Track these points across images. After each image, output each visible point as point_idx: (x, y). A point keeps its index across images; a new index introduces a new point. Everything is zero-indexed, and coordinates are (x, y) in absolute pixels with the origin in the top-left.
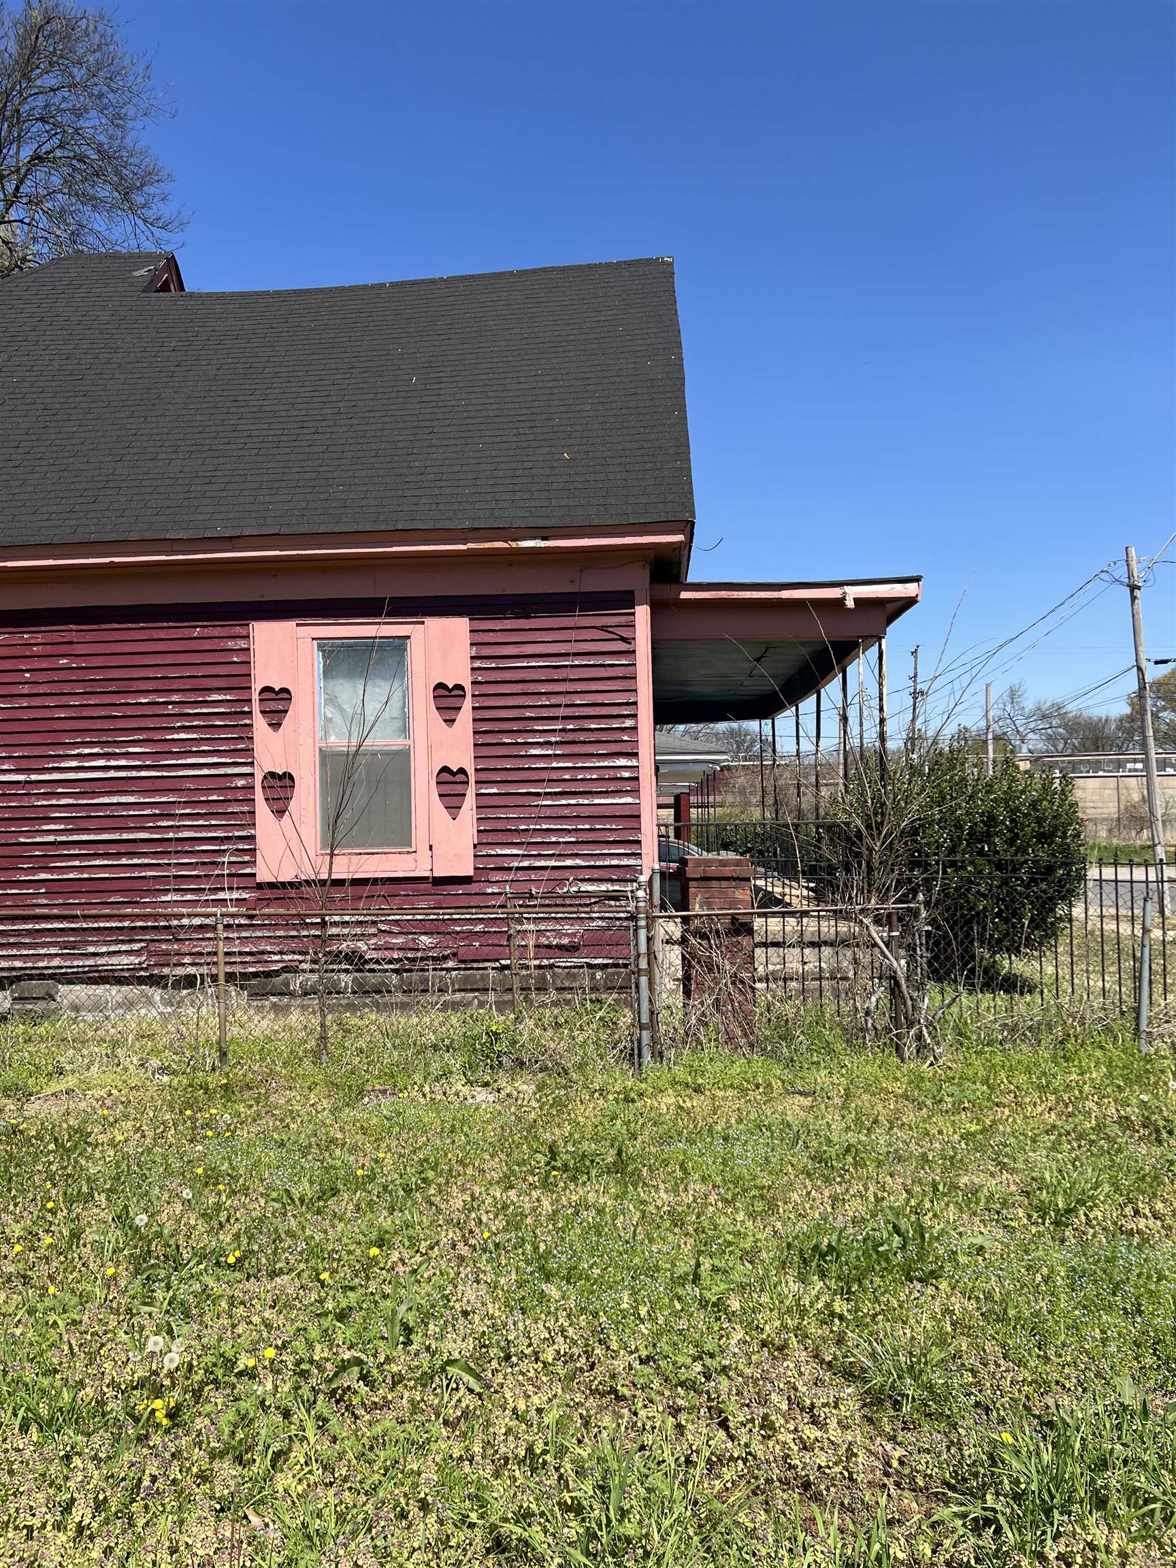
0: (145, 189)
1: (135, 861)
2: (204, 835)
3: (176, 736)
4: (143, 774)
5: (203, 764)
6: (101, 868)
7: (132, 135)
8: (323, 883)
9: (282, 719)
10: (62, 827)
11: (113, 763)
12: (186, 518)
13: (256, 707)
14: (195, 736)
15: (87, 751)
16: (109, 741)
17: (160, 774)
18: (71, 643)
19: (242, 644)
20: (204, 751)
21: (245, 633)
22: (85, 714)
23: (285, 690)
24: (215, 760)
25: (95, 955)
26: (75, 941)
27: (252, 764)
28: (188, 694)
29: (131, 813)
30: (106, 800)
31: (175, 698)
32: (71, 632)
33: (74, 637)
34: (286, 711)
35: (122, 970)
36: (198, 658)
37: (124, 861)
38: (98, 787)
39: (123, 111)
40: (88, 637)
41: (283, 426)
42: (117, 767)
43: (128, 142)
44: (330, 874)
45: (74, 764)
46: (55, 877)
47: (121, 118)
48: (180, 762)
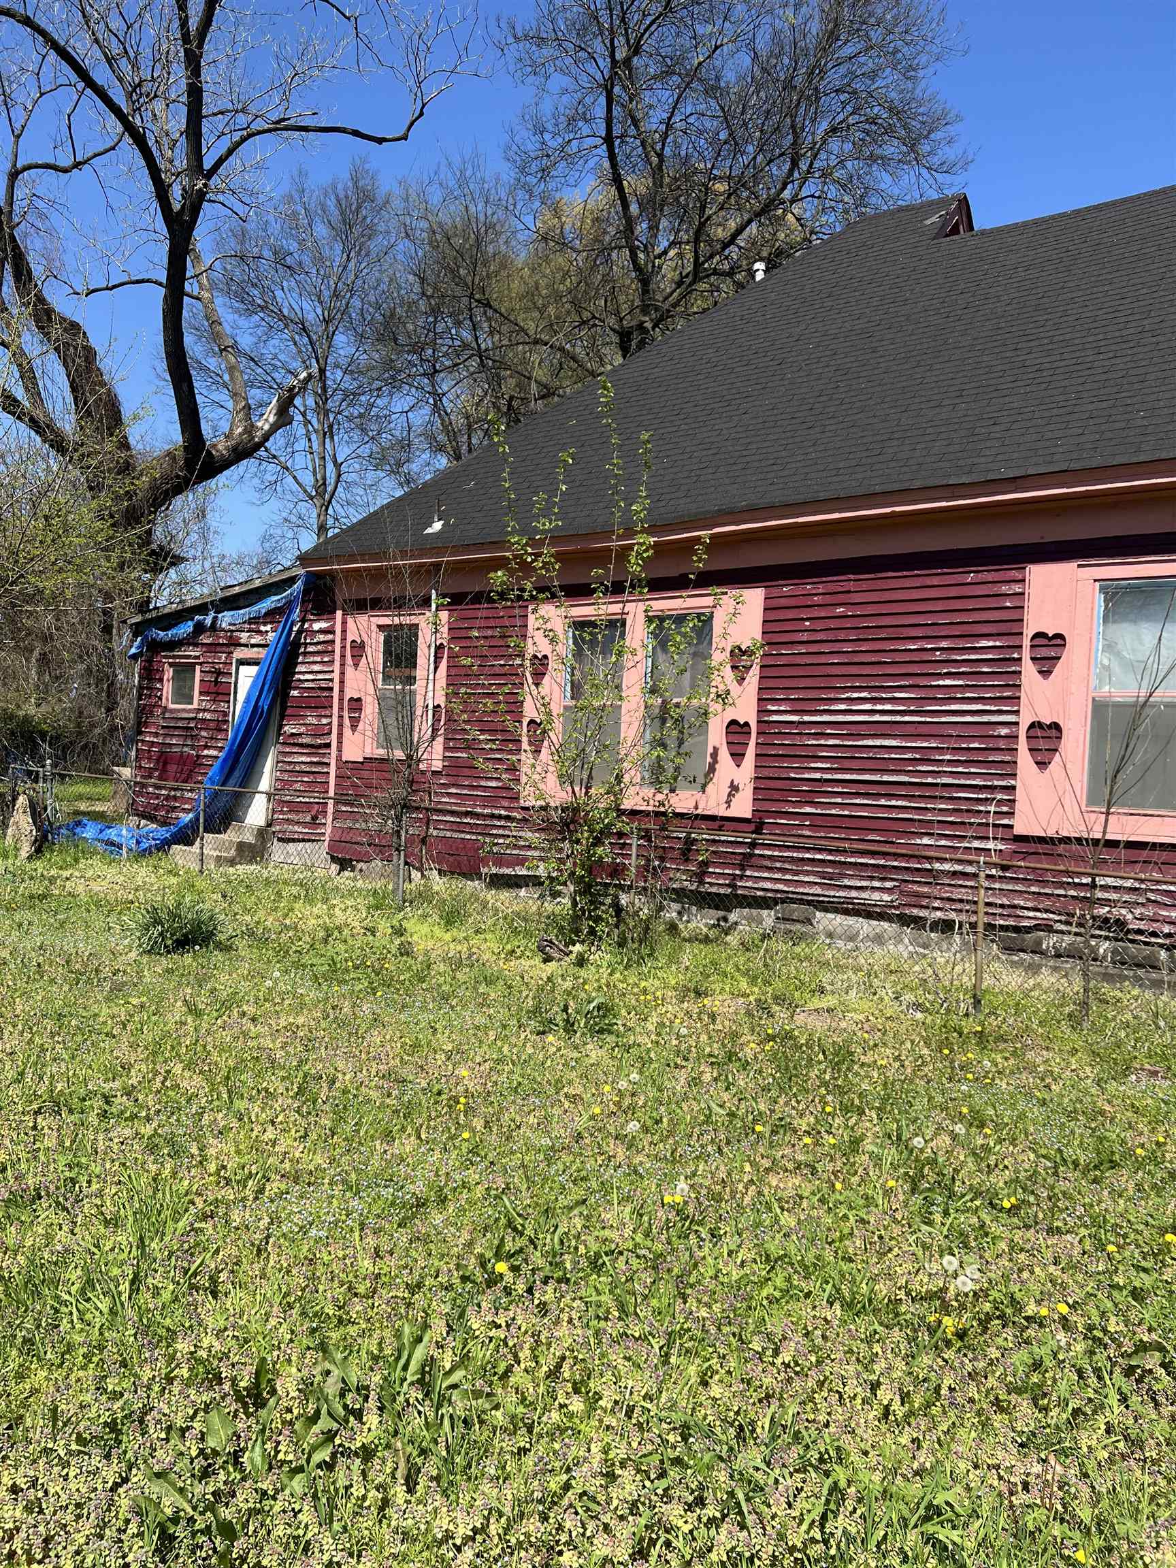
0: (932, 136)
1: (893, 803)
2: (963, 782)
3: (941, 683)
4: (907, 718)
5: (966, 712)
6: (860, 807)
7: (923, 83)
8: (1096, 842)
9: (1054, 666)
10: (828, 765)
11: (879, 707)
12: (969, 461)
13: (1026, 654)
14: (960, 682)
15: (856, 695)
16: (876, 687)
17: (923, 719)
18: (849, 592)
19: (1017, 588)
20: (968, 698)
21: (1020, 577)
22: (856, 660)
23: (1059, 636)
24: (979, 707)
25: (850, 887)
26: (833, 873)
27: (1017, 712)
28: (957, 640)
29: (893, 756)
30: (870, 742)
31: (944, 644)
32: (848, 581)
33: (851, 586)
34: (1059, 658)
35: (875, 905)
36: (970, 604)
37: (883, 802)
38: (863, 730)
39: (916, 61)
40: (865, 586)
41: (1078, 354)
42: (882, 711)
43: (918, 92)
44: (1104, 833)
45: (843, 707)
46: (819, 811)
47: (914, 70)
48: (944, 708)
